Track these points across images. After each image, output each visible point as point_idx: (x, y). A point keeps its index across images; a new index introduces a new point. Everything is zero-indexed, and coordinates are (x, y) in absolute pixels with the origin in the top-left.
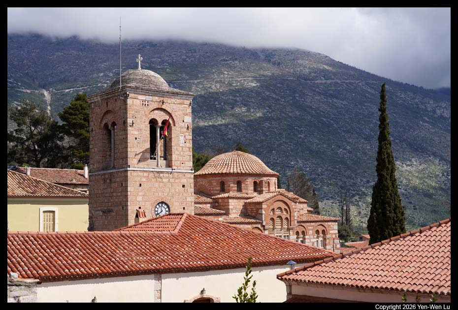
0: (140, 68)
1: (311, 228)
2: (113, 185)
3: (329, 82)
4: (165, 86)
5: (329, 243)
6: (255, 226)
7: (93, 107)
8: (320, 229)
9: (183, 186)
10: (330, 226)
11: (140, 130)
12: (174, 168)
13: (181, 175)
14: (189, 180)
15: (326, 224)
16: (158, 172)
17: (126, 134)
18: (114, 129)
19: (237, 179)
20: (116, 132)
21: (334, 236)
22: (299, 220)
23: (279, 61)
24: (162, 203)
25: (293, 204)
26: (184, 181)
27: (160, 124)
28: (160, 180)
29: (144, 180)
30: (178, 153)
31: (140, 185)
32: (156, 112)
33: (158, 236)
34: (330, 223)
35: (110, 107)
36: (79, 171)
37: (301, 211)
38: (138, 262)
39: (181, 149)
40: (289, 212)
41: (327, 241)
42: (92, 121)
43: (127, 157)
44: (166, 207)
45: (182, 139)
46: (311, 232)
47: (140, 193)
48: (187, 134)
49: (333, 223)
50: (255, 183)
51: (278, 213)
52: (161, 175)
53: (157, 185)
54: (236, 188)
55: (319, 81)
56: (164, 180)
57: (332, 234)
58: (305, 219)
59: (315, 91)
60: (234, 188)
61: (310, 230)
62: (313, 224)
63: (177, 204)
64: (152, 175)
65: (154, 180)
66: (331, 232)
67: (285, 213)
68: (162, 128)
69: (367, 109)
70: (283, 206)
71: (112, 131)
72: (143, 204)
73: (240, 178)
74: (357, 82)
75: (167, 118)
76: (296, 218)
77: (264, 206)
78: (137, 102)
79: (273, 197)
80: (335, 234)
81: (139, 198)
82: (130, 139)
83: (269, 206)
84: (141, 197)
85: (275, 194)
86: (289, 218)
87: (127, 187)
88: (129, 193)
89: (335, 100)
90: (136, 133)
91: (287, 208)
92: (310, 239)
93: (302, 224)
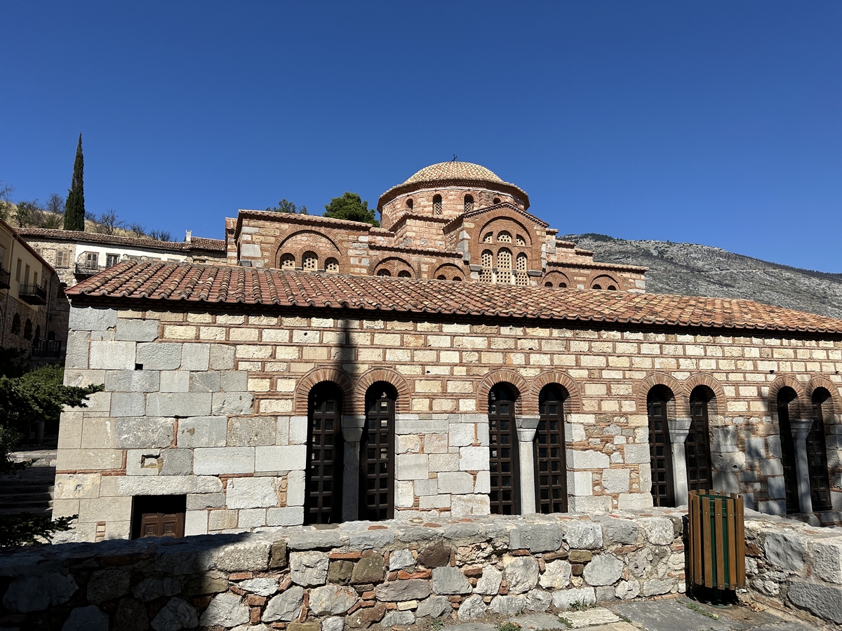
1: (581, 279)
6: (445, 260)
8: (605, 282)
10: (625, 279)
15: (617, 275)
19: (431, 192)
22: (554, 259)
23: (672, 256)
25: (537, 227)
34: (627, 275)
40: (529, 243)
46: (580, 286)
49: (634, 276)
50: (469, 198)
54: (431, 209)
60: (427, 209)
61: (579, 282)
62: (586, 272)
67: (519, 243)
70: (515, 229)
73: (441, 190)
76: (543, 255)
77: (467, 224)
79: (489, 210)
83: (479, 226)
86: (528, 254)
91: (524, 234)
93: (560, 269)
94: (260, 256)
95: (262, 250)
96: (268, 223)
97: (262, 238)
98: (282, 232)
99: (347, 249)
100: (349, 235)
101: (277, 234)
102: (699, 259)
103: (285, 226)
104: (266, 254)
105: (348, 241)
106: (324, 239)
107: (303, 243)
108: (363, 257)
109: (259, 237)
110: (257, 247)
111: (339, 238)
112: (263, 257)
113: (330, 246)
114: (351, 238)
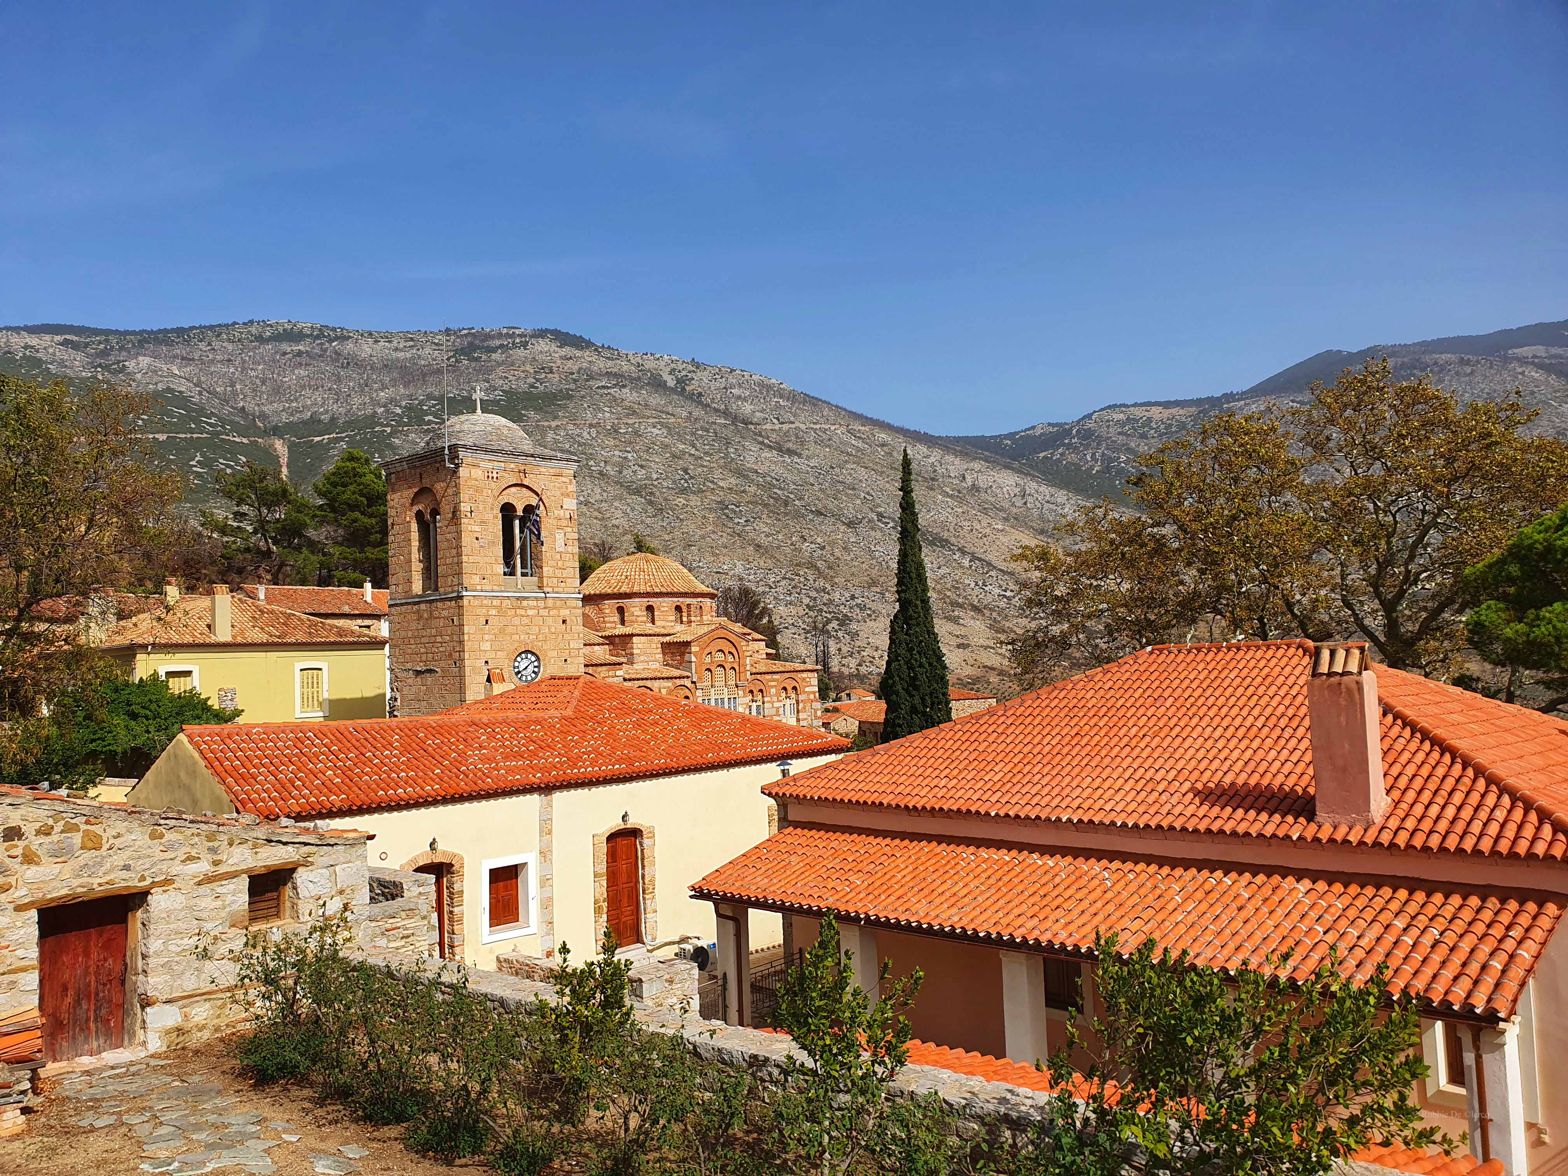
0: (479, 411)
1: (773, 683)
2: (435, 623)
3: (785, 427)
4: (527, 446)
5: (804, 708)
6: (679, 682)
7: (393, 480)
8: (789, 685)
9: (564, 622)
10: (804, 679)
11: (483, 522)
12: (546, 589)
13: (558, 603)
14: (573, 611)
15: (800, 675)
16: (518, 598)
17: (459, 533)
18: (435, 522)
19: (645, 601)
20: (441, 527)
21: (812, 697)
22: (754, 671)
23: (700, 390)
24: (527, 652)
25: (744, 643)
26: (565, 613)
27: (520, 513)
28: (523, 612)
29: (493, 612)
30: (553, 563)
31: (487, 621)
32: (513, 489)
33: (537, 722)
34: (804, 675)
35: (426, 483)
36: (355, 590)
37: (756, 655)
38: (509, 770)
39: (558, 556)
40: (737, 658)
41: (801, 705)
42: (392, 508)
43: (460, 574)
44: (533, 659)
45: (560, 537)
46: (773, 691)
47: (486, 637)
48: (570, 530)
49: (810, 674)
50: (678, 609)
51: (720, 657)
52: (525, 603)
53: (516, 621)
54: (645, 618)
55: (768, 426)
56: (530, 612)
57: (809, 693)
58: (764, 669)
59: (762, 443)
60: (640, 619)
61: (772, 687)
62: (775, 677)
63: (555, 654)
64: (507, 603)
65: (511, 612)
66: (807, 689)
67: (730, 658)
68: (523, 521)
69: (850, 474)
70: (728, 648)
71: (431, 526)
72: (493, 656)
73: (653, 601)
74: (833, 428)
75: (534, 501)
76: (748, 668)
77: (694, 649)
78: (477, 473)
79: (709, 632)
80: (814, 693)
81: (486, 646)
82: (467, 540)
83: (702, 649)
84: (488, 644)
85: (713, 627)
86: (737, 668)
87: (462, 625)
88: (466, 637)
89: (796, 459)
90: (477, 528)
91: (733, 651)
92: (773, 703)
93: (758, 677)
102: (745, 400)
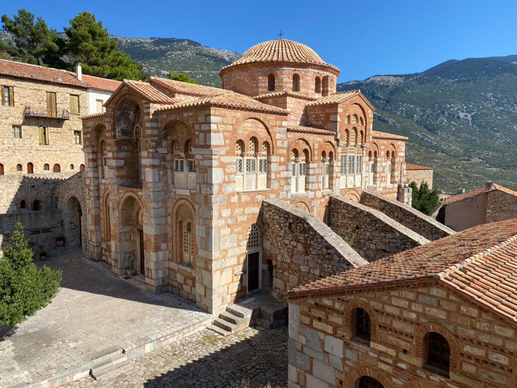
1: (382, 146)
6: (327, 139)
8: (390, 148)
19: (293, 70)
25: (370, 111)
40: (364, 123)
41: (396, 166)
46: (382, 153)
49: (402, 143)
50: (317, 79)
51: (353, 122)
54: (292, 85)
57: (400, 157)
60: (288, 85)
61: (381, 149)
62: (385, 142)
66: (399, 154)
67: (360, 123)
76: (371, 133)
77: (340, 110)
83: (345, 111)
91: (363, 116)
92: (382, 162)
94: (223, 144)
95: (225, 138)
96: (227, 112)
97: (224, 126)
98: (237, 119)
99: (275, 133)
100: (277, 120)
101: (234, 122)
103: (239, 114)
104: (228, 142)
105: (276, 126)
106: (261, 125)
107: (249, 129)
108: (284, 140)
109: (222, 125)
110: (221, 135)
111: (271, 123)
112: (225, 145)
113: (265, 131)
114: (278, 123)
